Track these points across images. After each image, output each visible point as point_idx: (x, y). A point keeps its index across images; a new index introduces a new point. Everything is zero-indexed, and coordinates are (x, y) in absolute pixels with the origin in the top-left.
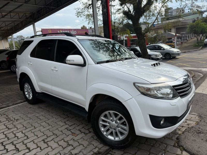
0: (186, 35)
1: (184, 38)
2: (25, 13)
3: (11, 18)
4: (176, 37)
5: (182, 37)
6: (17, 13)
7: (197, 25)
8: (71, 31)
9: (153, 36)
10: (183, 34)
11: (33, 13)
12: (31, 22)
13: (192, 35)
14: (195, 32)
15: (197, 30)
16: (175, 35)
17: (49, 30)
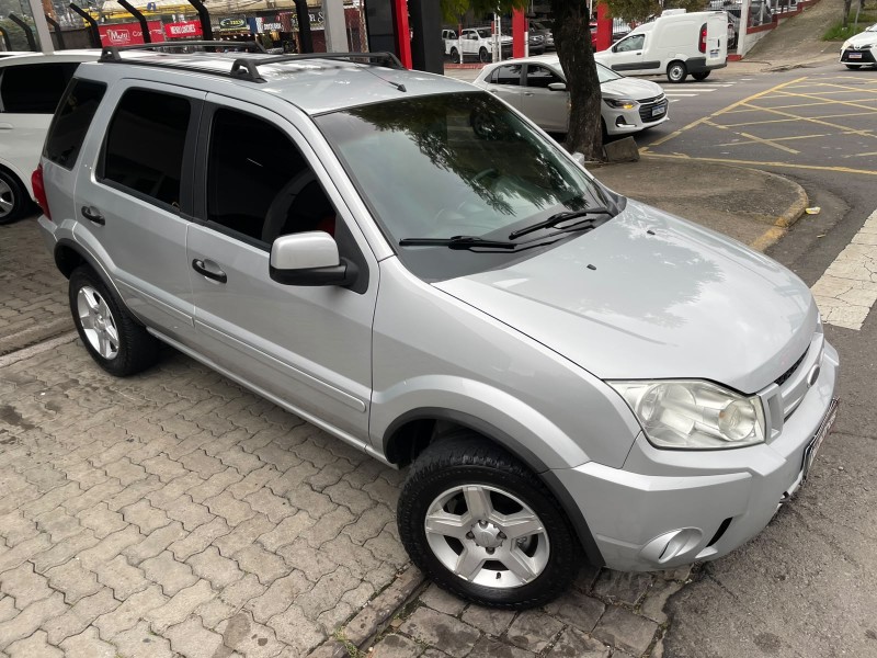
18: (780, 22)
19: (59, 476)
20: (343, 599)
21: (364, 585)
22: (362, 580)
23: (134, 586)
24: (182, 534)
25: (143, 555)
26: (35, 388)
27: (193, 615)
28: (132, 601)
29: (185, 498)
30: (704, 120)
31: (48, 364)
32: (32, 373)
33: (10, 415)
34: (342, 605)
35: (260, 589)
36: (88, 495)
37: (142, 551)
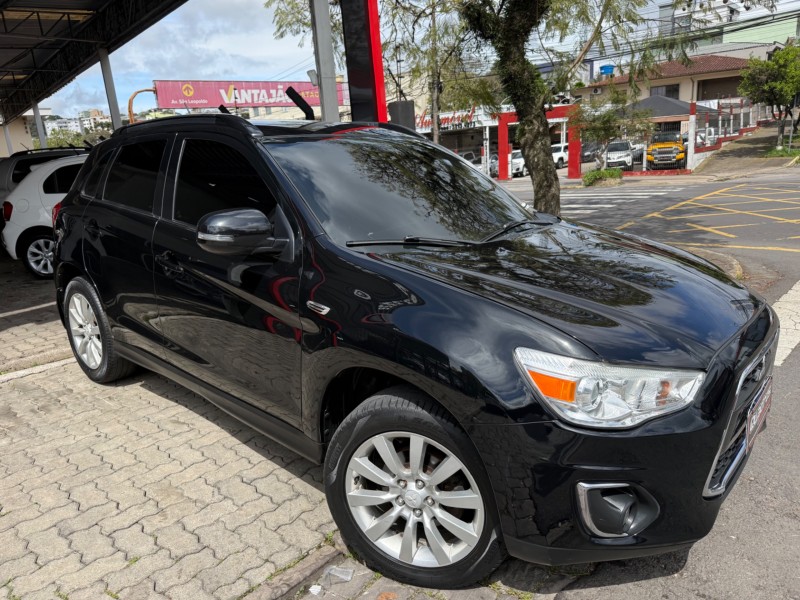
0: (735, 111)
1: (729, 120)
2: (64, 14)
3: (6, 32)
4: (693, 118)
5: (720, 118)
6: (34, 12)
7: (780, 66)
8: (273, 88)
9: (597, 114)
11: (100, 11)
13: (764, 108)
14: (772, 98)
15: (779, 87)
16: (689, 108)
17: (184, 87)
18: (724, 144)
19: (29, 461)
20: (245, 576)
21: (268, 564)
22: (267, 561)
23: (57, 553)
24: (115, 512)
25: (75, 527)
26: (37, 394)
27: (101, 580)
28: (51, 567)
29: (128, 483)
31: (53, 378)
32: (38, 383)
33: (9, 413)
34: (241, 581)
35: (169, 562)
36: (46, 477)
37: (76, 524)
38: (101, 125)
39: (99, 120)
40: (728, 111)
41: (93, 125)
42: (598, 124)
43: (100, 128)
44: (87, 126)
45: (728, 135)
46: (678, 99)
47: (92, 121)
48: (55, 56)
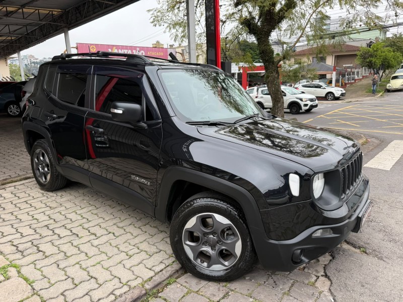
0: (353, 70)
1: (350, 75)
2: (50, 11)
3: (24, 18)
4: (334, 73)
5: (346, 73)
6: (36, 10)
7: (374, 51)
8: (134, 49)
9: (291, 69)
10: (349, 67)
11: (67, 10)
12: (61, 28)
13: (365, 69)
14: (370, 66)
15: (374, 60)
16: (333, 68)
17: (91, 47)
18: (347, 86)
30: (322, 116)
38: (34, 63)
39: (33, 60)
40: (349, 70)
41: (29, 62)
42: (291, 74)
43: (33, 64)
44: (26, 63)
45: (349, 82)
46: (325, 63)
47: (29, 60)
48: (36, 29)
